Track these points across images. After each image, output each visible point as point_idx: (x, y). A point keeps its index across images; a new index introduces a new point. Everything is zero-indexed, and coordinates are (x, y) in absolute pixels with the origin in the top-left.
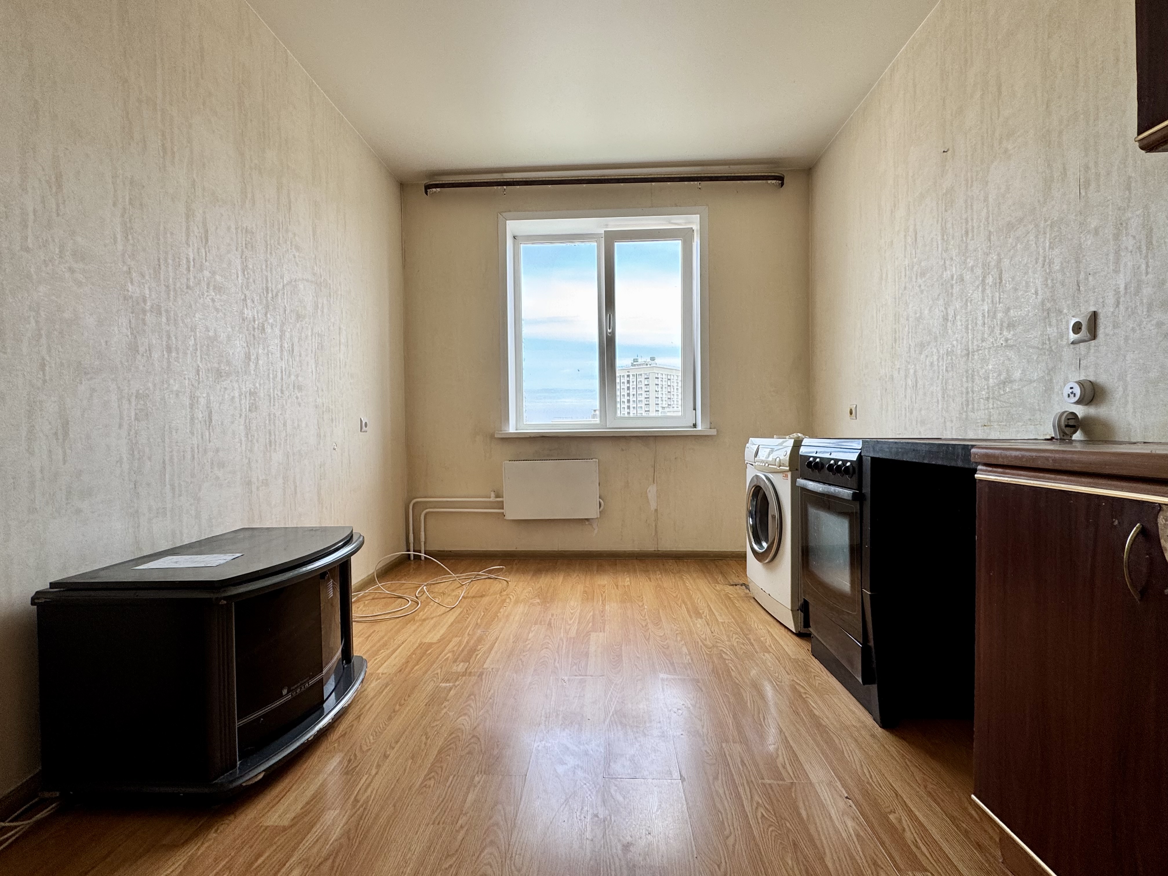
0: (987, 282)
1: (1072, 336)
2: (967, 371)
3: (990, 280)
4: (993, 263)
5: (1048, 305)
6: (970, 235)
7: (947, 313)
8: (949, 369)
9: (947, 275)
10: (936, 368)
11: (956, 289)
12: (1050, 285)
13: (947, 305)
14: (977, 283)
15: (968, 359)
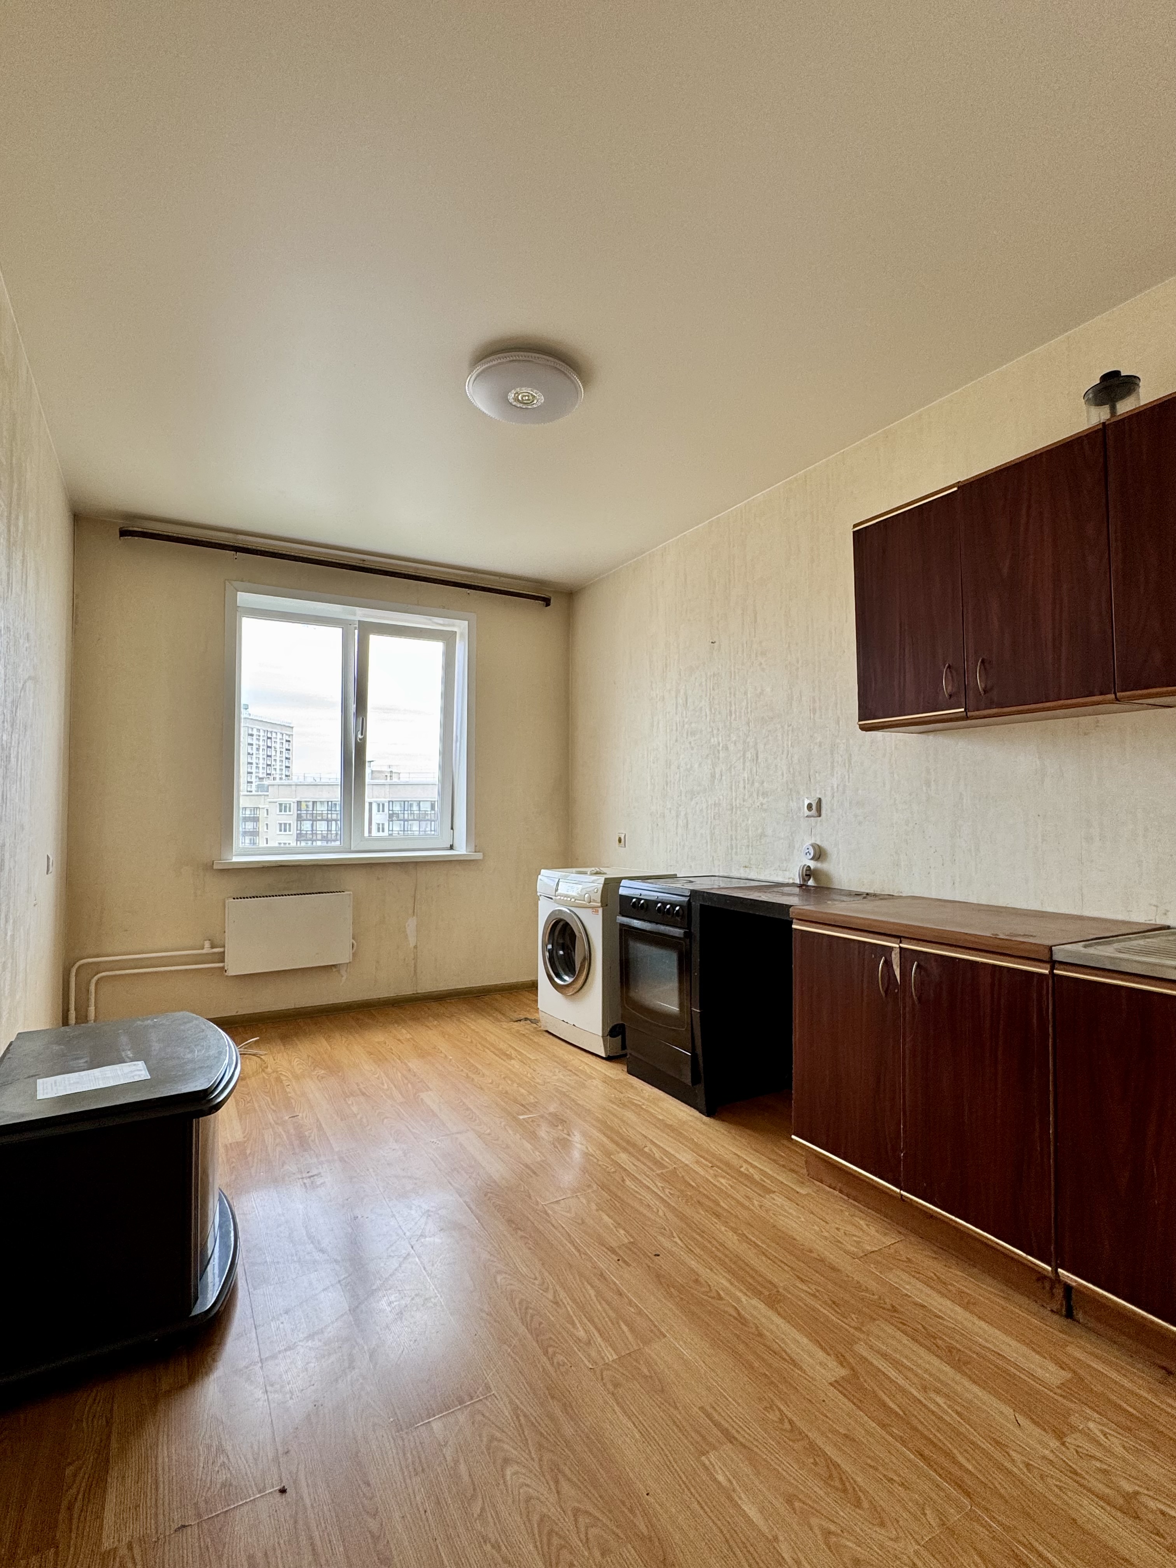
0: (747, 756)
1: (807, 812)
2: (731, 822)
3: (748, 755)
4: (751, 744)
5: (791, 786)
6: (733, 716)
7: (715, 772)
8: (716, 818)
9: (714, 741)
10: (705, 814)
11: (722, 755)
12: (792, 772)
13: (714, 765)
14: (739, 755)
15: (732, 813)
